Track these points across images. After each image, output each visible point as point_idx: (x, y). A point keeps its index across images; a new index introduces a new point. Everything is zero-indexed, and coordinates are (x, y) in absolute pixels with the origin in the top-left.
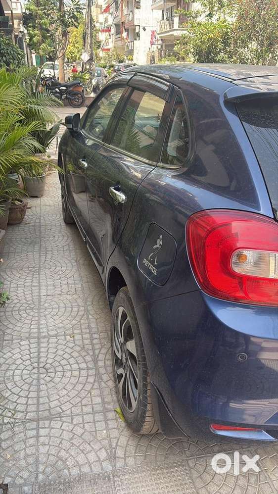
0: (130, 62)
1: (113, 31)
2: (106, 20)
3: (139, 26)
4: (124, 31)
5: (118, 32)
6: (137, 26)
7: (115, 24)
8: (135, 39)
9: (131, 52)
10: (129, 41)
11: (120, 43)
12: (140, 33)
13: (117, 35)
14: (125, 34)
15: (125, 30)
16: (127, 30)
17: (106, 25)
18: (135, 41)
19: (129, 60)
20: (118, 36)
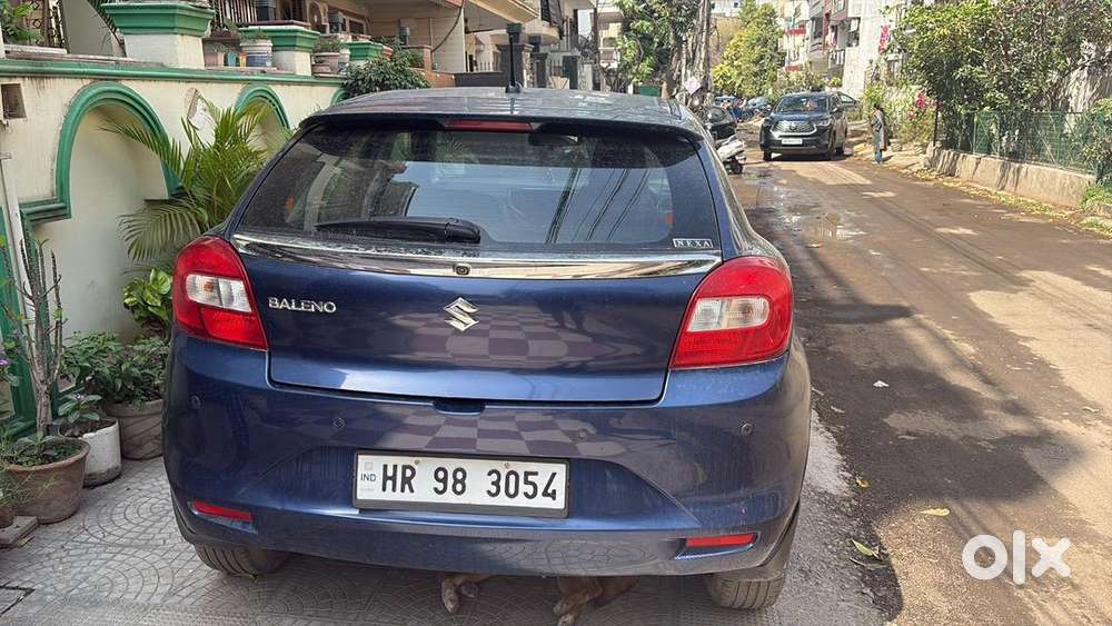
0: (834, 89)
1: (809, 31)
2: (797, 13)
3: (859, 19)
4: (830, 30)
5: (818, 34)
6: (855, 18)
7: (813, 19)
8: (849, 45)
9: (838, 71)
10: (837, 48)
11: (819, 55)
12: (860, 32)
13: (815, 37)
14: (830, 37)
15: (833, 27)
16: (834, 28)
17: (796, 21)
18: (847, 49)
19: (833, 85)
20: (817, 41)
